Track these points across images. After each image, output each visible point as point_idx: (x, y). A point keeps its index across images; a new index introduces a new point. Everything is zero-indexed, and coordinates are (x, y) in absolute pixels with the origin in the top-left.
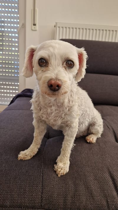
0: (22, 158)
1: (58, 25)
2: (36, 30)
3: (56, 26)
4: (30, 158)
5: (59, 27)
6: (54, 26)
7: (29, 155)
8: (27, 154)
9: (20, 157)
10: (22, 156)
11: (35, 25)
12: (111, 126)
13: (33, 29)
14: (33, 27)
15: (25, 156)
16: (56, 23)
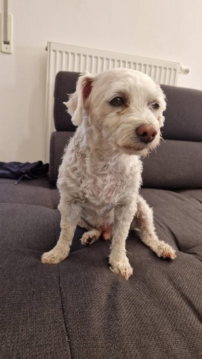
0: (48, 262)
1: (53, 47)
2: (9, 54)
3: (48, 50)
4: (59, 262)
5: (55, 51)
6: (45, 48)
7: (58, 257)
8: (55, 256)
9: (45, 259)
10: (49, 259)
11: (7, 43)
12: (165, 224)
13: (4, 50)
14: (4, 46)
15: (53, 259)
16: (49, 43)
